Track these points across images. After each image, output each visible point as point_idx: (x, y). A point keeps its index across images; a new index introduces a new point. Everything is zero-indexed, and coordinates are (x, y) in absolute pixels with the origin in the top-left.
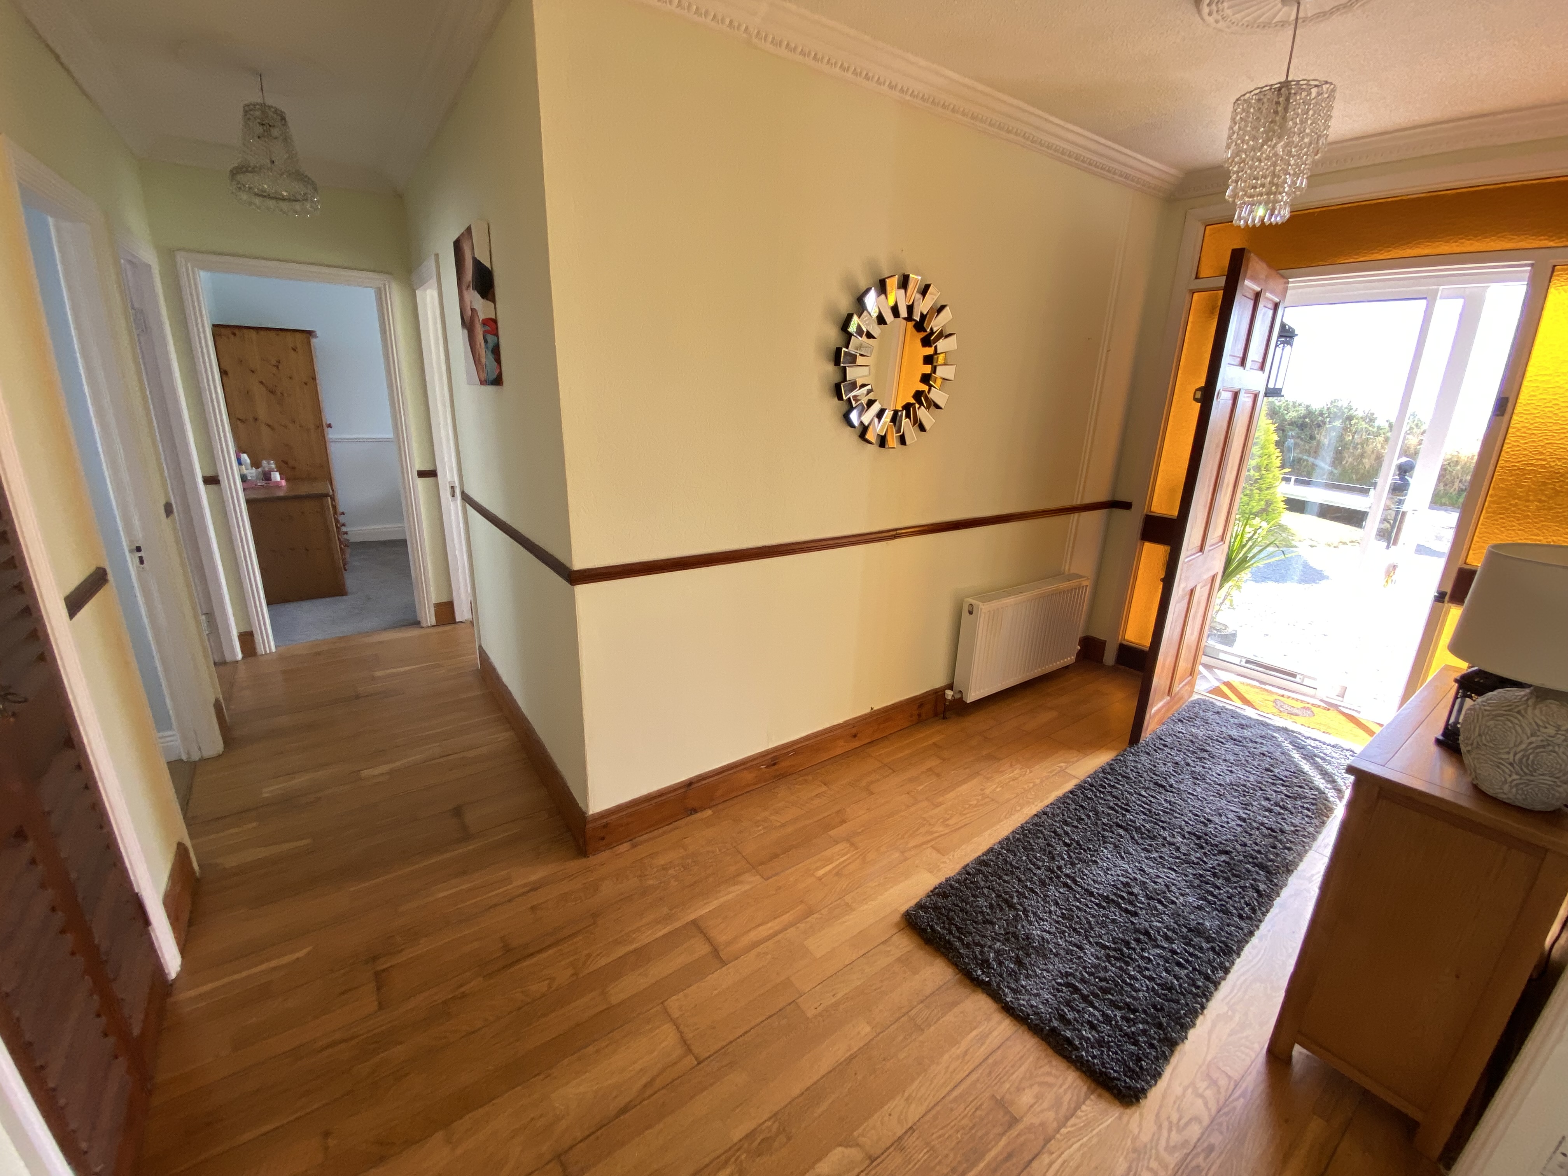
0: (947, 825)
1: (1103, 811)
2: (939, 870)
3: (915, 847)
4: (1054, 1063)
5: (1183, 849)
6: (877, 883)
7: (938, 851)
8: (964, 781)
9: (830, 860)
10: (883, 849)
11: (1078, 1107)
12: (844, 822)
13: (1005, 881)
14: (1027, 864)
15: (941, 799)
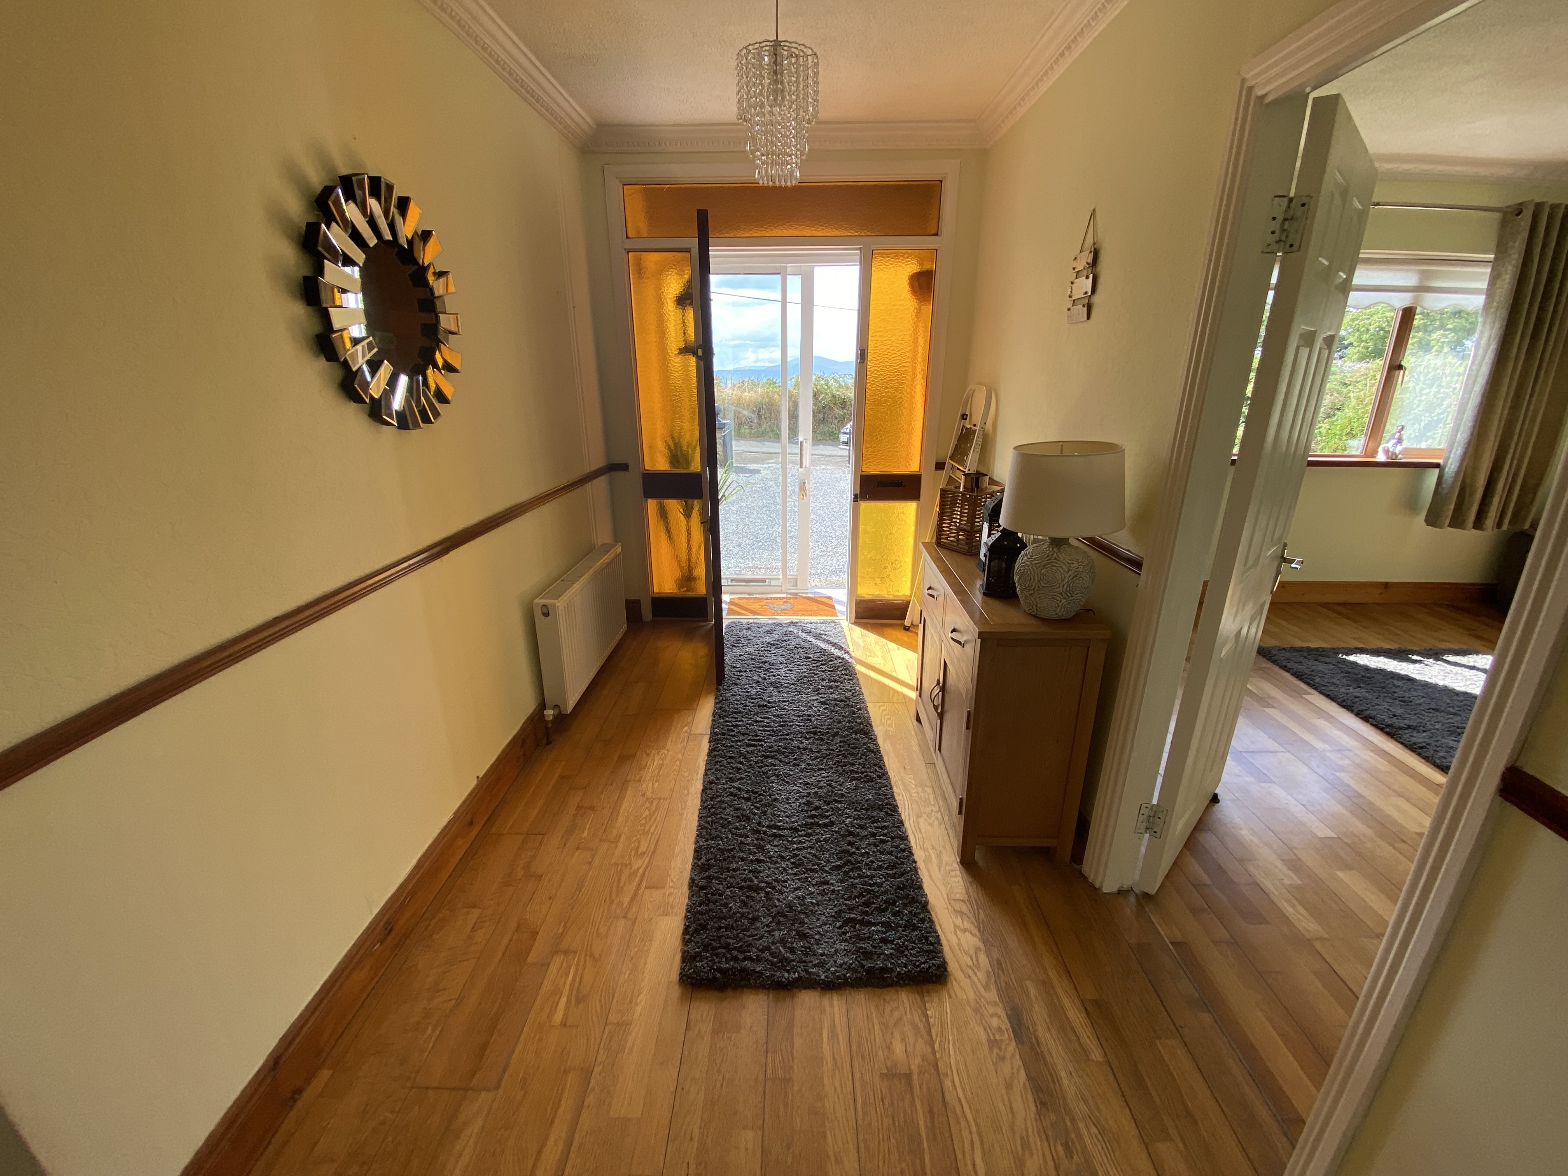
0: (643, 854)
1: (748, 752)
2: (672, 907)
3: (632, 900)
4: (887, 998)
5: (814, 747)
6: (628, 973)
7: (657, 888)
8: (621, 798)
9: (556, 992)
10: (603, 930)
11: (927, 1017)
12: (534, 935)
13: (735, 870)
14: (737, 840)
15: (615, 832)
